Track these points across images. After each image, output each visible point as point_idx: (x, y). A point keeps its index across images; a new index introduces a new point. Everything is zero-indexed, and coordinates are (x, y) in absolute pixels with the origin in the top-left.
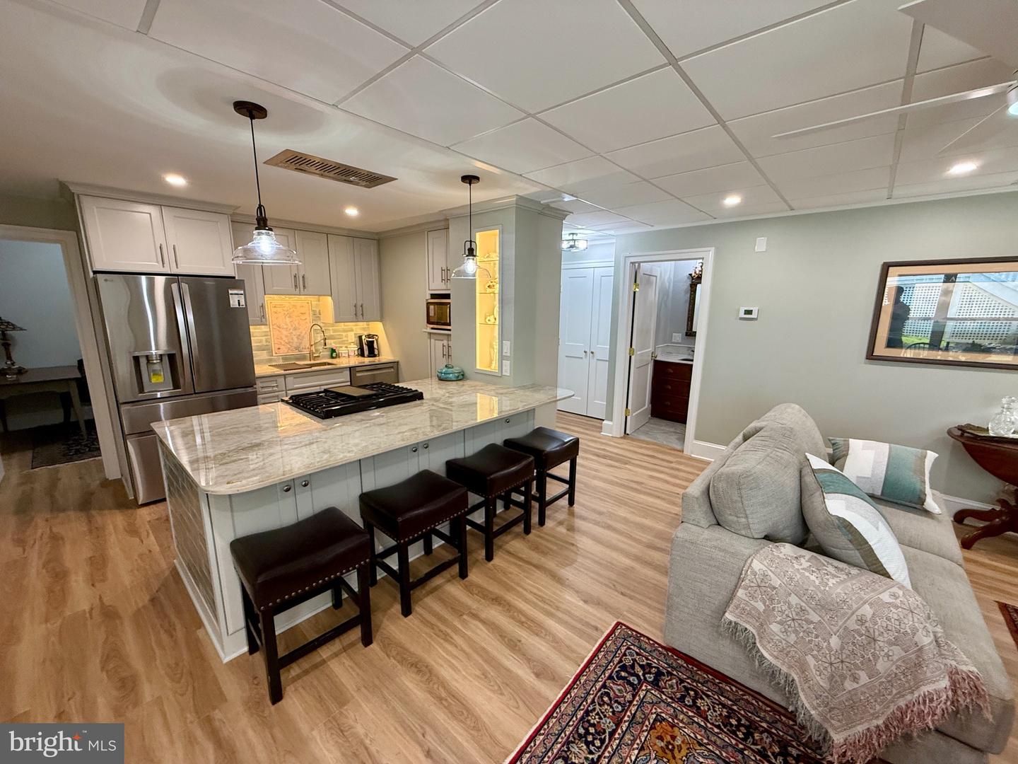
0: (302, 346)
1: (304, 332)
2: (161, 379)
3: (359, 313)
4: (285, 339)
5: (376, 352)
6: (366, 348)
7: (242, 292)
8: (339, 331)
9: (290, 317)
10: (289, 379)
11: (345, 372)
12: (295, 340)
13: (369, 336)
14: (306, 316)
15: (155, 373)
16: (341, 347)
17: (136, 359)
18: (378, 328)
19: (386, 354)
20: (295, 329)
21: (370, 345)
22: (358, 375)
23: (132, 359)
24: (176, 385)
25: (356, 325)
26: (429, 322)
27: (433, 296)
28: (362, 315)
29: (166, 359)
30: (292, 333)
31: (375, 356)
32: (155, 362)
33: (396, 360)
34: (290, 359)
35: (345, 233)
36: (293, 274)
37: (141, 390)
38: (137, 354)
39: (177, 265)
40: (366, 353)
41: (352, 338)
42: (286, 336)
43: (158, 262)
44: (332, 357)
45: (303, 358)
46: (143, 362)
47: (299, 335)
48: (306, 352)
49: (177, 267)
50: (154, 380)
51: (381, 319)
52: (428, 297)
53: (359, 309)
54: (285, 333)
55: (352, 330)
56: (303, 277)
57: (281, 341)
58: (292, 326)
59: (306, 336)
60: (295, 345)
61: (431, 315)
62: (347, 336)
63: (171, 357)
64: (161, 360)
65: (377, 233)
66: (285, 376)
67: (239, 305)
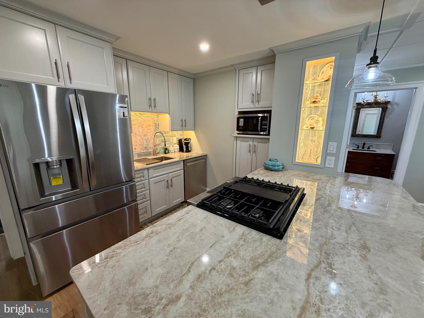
0: (149, 146)
1: (150, 137)
2: (60, 182)
3: (184, 125)
4: (139, 142)
5: (190, 149)
6: (184, 146)
7: (126, 106)
8: (169, 137)
9: (142, 128)
10: (151, 171)
11: (181, 163)
12: (145, 142)
13: (186, 139)
14: (151, 127)
15: (55, 176)
16: (170, 147)
17: (37, 166)
18: (191, 135)
19: (197, 150)
20: (145, 135)
21: (187, 144)
22: (188, 164)
23: (32, 165)
24: (74, 186)
25: (177, 133)
26: (238, 130)
27: (240, 113)
28: (185, 126)
29: (64, 163)
30: (143, 138)
31: (189, 151)
32: (55, 167)
33: (206, 154)
34: (142, 155)
35: (177, 72)
36: (149, 96)
37: (42, 194)
38: (37, 161)
39: (70, 80)
40: (185, 149)
41: (175, 141)
42: (140, 140)
43: (53, 76)
44: (166, 153)
45: (149, 154)
46: (43, 168)
47: (147, 140)
48: (151, 150)
49: (71, 83)
50: (54, 183)
51: (194, 129)
52: (237, 113)
53: (184, 122)
54: (139, 138)
55: (175, 136)
56: (154, 100)
57: (137, 144)
58: (143, 133)
59: (151, 140)
60: (145, 146)
61: (240, 125)
62: (172, 140)
63: (70, 162)
64: (61, 165)
65: (194, 74)
66: (148, 169)
67: (124, 117)
